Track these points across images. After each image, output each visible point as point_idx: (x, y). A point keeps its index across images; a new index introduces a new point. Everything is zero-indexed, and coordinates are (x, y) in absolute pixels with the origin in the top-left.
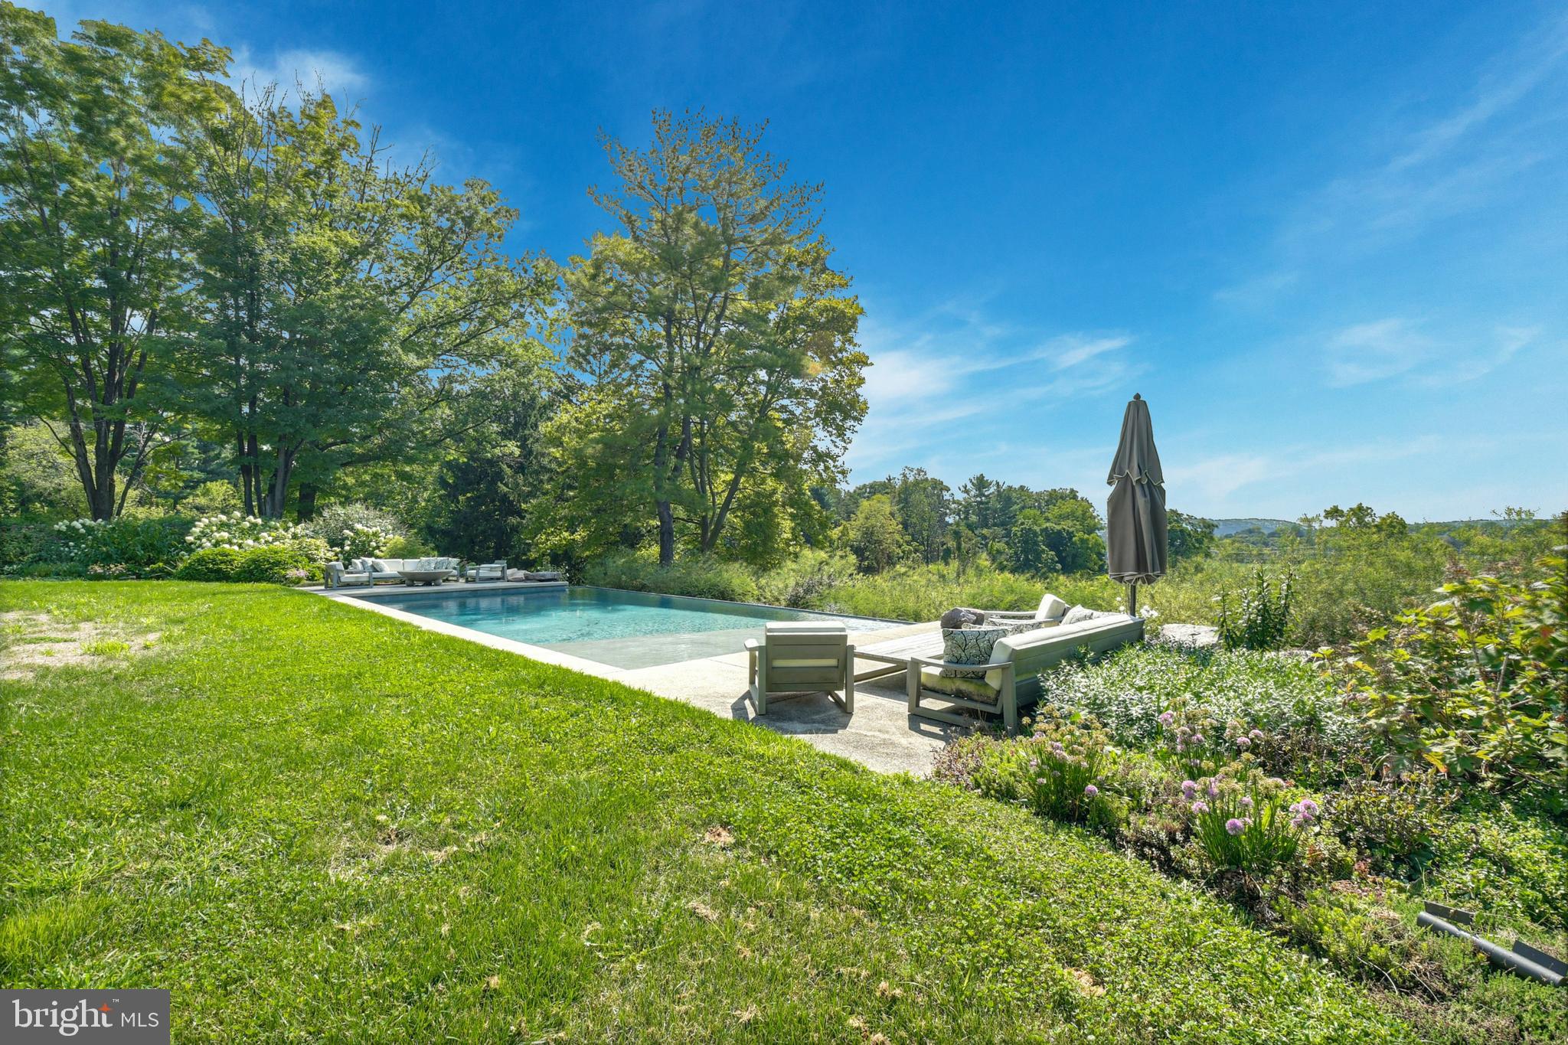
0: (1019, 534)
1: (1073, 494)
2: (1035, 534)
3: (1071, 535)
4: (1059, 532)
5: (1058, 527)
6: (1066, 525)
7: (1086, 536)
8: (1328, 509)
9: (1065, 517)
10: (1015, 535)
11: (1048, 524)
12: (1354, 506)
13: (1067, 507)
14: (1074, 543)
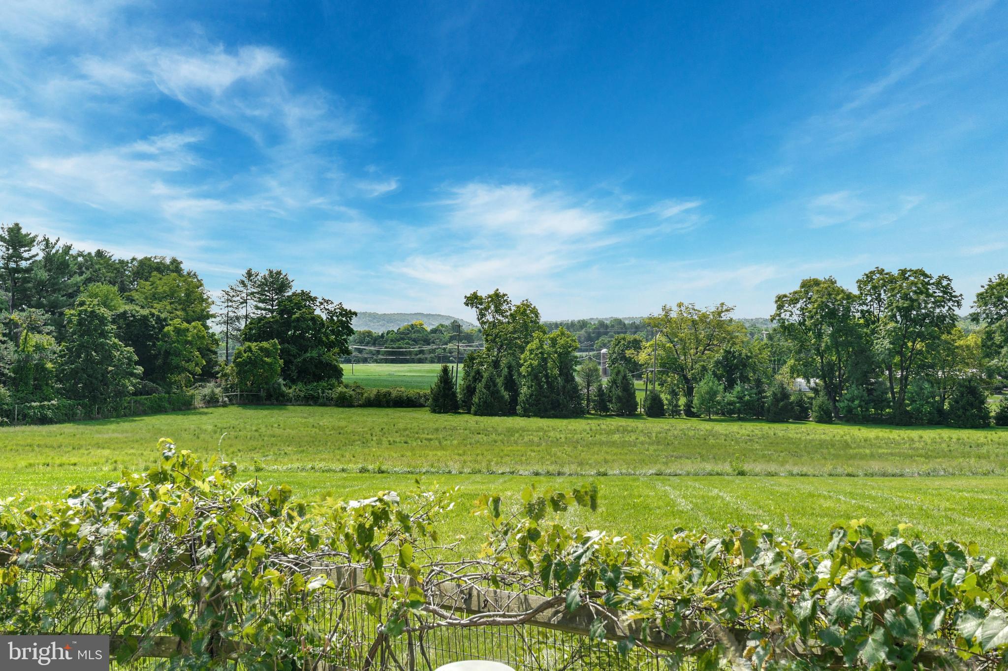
0: (75, 319)
1: (176, 266)
2: (102, 320)
3: (162, 323)
4: (145, 318)
5: (145, 312)
6: (160, 309)
7: (185, 325)
8: (468, 295)
9: (156, 297)
10: (70, 321)
11: (128, 307)
12: (492, 292)
13: (163, 284)
14: (166, 335)
